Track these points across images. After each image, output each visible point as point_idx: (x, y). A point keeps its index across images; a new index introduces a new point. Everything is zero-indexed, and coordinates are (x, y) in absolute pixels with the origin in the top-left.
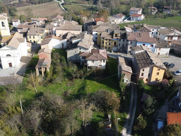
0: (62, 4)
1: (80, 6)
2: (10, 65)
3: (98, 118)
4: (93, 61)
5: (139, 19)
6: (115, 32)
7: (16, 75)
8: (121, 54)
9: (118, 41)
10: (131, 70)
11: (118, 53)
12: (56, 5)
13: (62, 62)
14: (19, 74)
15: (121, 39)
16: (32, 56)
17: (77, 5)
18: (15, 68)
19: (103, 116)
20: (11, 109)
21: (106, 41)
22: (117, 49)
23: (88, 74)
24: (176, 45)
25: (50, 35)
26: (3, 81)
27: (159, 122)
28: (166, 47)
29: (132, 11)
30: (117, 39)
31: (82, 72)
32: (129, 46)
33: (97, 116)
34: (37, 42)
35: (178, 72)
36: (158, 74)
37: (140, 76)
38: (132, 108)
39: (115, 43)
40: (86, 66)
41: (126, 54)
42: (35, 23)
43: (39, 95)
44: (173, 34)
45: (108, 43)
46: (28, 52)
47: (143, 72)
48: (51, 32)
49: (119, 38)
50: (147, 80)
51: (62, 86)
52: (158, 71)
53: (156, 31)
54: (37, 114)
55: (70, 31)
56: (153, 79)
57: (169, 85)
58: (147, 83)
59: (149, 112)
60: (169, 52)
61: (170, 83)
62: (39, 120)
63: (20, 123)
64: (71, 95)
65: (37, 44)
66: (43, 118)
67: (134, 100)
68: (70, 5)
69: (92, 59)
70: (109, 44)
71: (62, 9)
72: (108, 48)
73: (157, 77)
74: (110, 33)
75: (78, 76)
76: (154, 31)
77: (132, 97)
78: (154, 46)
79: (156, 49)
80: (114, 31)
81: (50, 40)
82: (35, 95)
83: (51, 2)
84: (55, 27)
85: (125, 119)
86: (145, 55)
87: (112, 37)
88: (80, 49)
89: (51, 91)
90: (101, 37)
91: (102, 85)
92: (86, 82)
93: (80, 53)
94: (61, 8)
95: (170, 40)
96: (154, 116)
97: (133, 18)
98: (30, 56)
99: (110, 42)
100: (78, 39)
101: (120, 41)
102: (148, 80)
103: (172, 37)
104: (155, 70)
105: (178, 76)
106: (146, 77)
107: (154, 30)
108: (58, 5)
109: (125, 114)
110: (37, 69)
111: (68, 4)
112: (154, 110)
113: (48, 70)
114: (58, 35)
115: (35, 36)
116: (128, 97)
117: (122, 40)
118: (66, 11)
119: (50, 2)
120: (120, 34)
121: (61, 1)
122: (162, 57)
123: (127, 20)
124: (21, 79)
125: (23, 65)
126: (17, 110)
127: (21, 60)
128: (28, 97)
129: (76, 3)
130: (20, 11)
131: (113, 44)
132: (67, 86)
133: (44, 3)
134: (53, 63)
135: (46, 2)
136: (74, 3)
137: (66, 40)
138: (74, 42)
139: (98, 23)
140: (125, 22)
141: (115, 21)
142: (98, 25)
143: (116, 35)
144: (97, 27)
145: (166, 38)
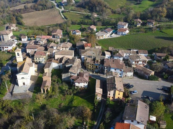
0: (62, 12)
1: (78, 14)
2: (24, 84)
3: (78, 124)
4: (79, 83)
5: (124, 34)
6: (97, 59)
7: (28, 91)
8: (100, 74)
9: (98, 65)
10: (102, 92)
11: (98, 74)
12: (56, 13)
13: (59, 82)
14: (30, 91)
16: (38, 75)
17: (75, 13)
18: (27, 86)
19: (81, 122)
20: (27, 118)
21: (90, 65)
22: (98, 70)
23: (75, 92)
24: (139, 69)
25: (51, 58)
26: (20, 96)
27: (111, 128)
28: (130, 71)
29: (119, 25)
30: (98, 64)
31: (71, 91)
32: (105, 70)
33: (78, 122)
34: (41, 62)
35: (134, 92)
36: (119, 94)
37: (108, 95)
38: (100, 118)
39: (96, 66)
40: (74, 86)
41: (104, 75)
42: (40, 42)
43: (43, 107)
44: (138, 60)
45: (91, 67)
46: (35, 72)
47: (109, 93)
48: (52, 54)
49: (99, 63)
50: (112, 98)
51: (58, 100)
52: (119, 93)
53: (128, 55)
54: (42, 121)
55: (65, 56)
56: (116, 97)
57: (125, 102)
58: (113, 99)
59: (107, 121)
60: (133, 75)
61: (125, 101)
62: (43, 125)
63: (33, 127)
64: (63, 106)
65: (41, 63)
66: (45, 123)
67: (102, 112)
68: (69, 13)
69: (78, 81)
70: (92, 67)
71: (62, 17)
72: (91, 69)
73: (119, 96)
74: (93, 59)
75: (68, 94)
76: (127, 55)
77: (101, 110)
78: (122, 71)
79: (123, 73)
80: (95, 58)
81: (51, 64)
82: (40, 106)
83: (53, 9)
84: (54, 50)
85: (94, 125)
86: (113, 80)
87: (94, 63)
88: (71, 73)
89: (51, 104)
90: (87, 62)
91: (84, 100)
92: (74, 98)
93: (71, 76)
94: (61, 15)
95: (136, 63)
96: (111, 124)
97: (119, 32)
98: (37, 75)
99: (93, 66)
100: (70, 64)
101: (100, 65)
102: (114, 97)
103: (138, 62)
104: (117, 92)
105: (133, 95)
106: (112, 95)
108: (59, 13)
109: (94, 121)
110: (42, 90)
111: (67, 11)
112: (110, 121)
113: (49, 90)
114: (56, 58)
115: (40, 58)
116: (98, 110)
117: (101, 65)
118: (65, 19)
119: (51, 8)
120: (100, 60)
121: (61, 9)
122: (128, 78)
123: (115, 34)
124: (31, 94)
125: (32, 83)
126: (30, 118)
127: (31, 79)
128: (36, 108)
129: (74, 11)
130: (26, 18)
131: (95, 67)
132: (61, 100)
133: (47, 9)
134: (52, 84)
135: (48, 9)
136: (73, 11)
137: (62, 64)
138: (67, 66)
139: (86, 48)
140: (112, 36)
141: (104, 36)
142: (86, 50)
143: (97, 61)
144: (85, 52)
145: (134, 63)
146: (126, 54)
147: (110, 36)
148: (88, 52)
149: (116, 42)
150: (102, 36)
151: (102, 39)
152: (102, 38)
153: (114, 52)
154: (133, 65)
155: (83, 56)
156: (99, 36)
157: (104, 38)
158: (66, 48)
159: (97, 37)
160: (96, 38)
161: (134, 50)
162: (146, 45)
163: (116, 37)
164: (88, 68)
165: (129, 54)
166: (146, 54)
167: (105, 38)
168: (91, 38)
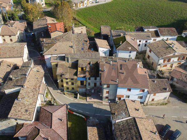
6: (81, 63)
9: (86, 80)
11: (88, 99)
15: (91, 76)
21: (67, 81)
28: (164, 90)
30: (85, 77)
32: (105, 91)
39: (82, 82)
41: (102, 100)
44: (171, 55)
45: (70, 83)
53: (144, 42)
60: (168, 96)
70: (73, 84)
72: (70, 88)
74: (73, 64)
76: (141, 43)
78: (146, 91)
79: (149, 95)
95: (166, 62)
99: (73, 81)
101: (89, 79)
103: (170, 59)
107: (142, 41)
117: (92, 79)
120: (89, 66)
131: (79, 83)
138: (7, 91)
139: (53, 35)
140: (98, 2)
141: (85, 3)
142: (53, 39)
143: (82, 68)
144: (52, 46)
145: (161, 61)
146: (140, 41)
147: (94, 2)
148: (58, 44)
149: (107, 12)
150: (82, 2)
151: (82, 9)
152: (82, 7)
153: (114, 38)
154: (159, 67)
155: (49, 56)
156: (76, 2)
157: (85, 5)
158: (10, 36)
159: (74, 5)
160: (71, 7)
161: (150, 30)
162: (160, 14)
163: (104, 3)
164: (63, 86)
165: (146, 42)
166: (175, 36)
167: (88, 6)
168: (62, 10)
